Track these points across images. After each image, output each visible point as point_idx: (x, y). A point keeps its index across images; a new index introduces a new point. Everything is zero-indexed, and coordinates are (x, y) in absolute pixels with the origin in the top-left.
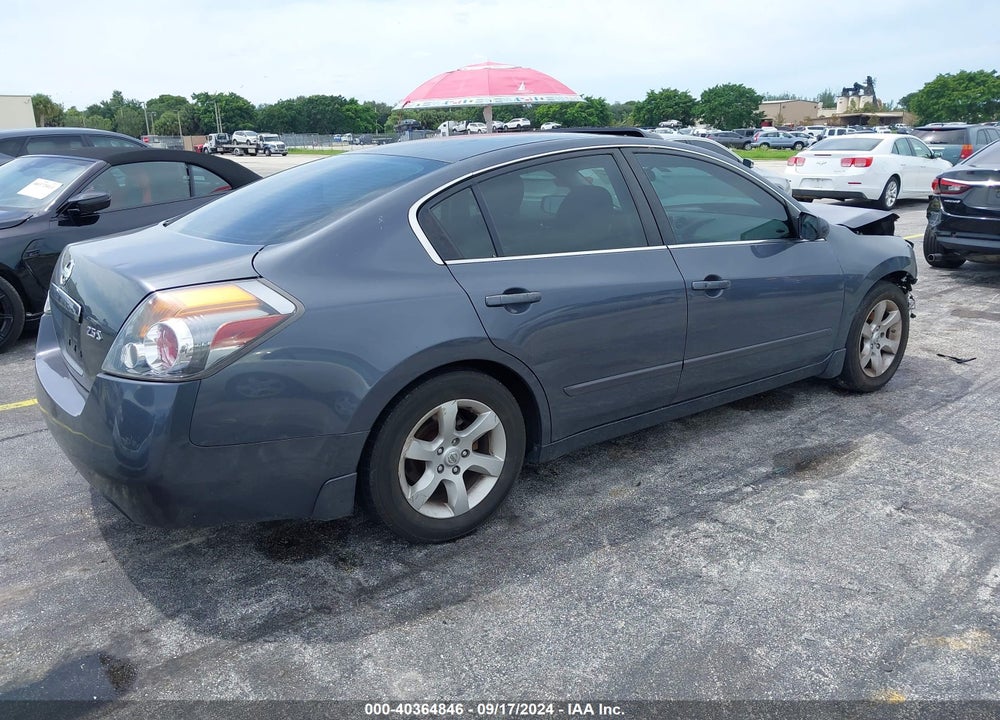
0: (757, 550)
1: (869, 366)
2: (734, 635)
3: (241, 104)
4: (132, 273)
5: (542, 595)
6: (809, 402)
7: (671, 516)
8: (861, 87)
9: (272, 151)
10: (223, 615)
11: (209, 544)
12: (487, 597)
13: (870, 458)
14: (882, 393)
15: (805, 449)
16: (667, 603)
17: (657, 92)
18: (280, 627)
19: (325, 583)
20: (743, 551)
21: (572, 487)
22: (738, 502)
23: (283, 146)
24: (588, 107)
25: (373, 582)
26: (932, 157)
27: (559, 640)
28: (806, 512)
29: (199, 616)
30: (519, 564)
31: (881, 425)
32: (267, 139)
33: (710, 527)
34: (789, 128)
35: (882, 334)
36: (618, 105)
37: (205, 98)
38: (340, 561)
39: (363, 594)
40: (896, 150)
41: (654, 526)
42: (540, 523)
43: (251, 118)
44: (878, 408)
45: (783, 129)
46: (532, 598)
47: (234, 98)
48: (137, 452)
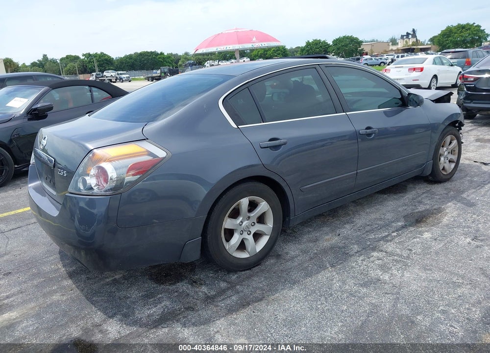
0: (406, 265)
1: (444, 169)
2: (405, 310)
3: (106, 57)
4: (78, 140)
5: (301, 294)
6: (415, 188)
7: (359, 250)
8: (410, 34)
9: (124, 80)
10: (138, 315)
11: (124, 278)
12: (272, 297)
13: (452, 215)
14: (451, 182)
15: (419, 212)
16: (365, 295)
17: (310, 41)
18: (169, 319)
19: (188, 295)
20: (399, 266)
21: (305, 238)
22: (391, 241)
23: (129, 77)
24: (277, 51)
25: (213, 293)
26: (452, 65)
27: (315, 318)
28: (427, 244)
29: (126, 316)
30: (285, 280)
31: (453, 198)
32: (121, 74)
33: (380, 255)
34: (376, 56)
35: (449, 152)
36: (292, 49)
37: (88, 55)
38: (194, 283)
39: (209, 300)
40: (434, 63)
41: (351, 256)
42: (292, 258)
43: (112, 64)
44: (450, 190)
45: (374, 56)
46: (296, 297)
47: (103, 55)
48: (89, 233)
